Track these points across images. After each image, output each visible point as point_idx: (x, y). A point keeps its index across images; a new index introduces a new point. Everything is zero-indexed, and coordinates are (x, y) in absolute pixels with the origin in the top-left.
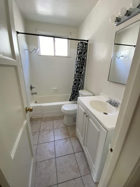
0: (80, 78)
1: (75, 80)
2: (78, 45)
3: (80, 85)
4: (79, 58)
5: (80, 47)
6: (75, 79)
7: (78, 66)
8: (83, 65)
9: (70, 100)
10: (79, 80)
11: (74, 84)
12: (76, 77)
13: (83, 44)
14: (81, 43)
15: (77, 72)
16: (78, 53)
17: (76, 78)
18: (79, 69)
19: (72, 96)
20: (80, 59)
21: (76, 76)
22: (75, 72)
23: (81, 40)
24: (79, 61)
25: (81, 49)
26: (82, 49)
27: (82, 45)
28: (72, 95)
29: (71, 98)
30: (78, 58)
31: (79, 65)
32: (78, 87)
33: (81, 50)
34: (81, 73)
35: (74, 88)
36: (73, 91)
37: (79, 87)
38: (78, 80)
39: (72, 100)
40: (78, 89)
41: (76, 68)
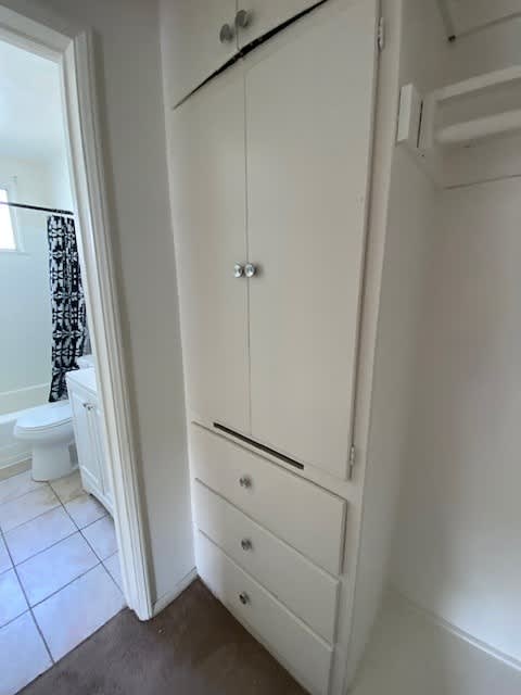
0: (73, 318)
1: (58, 328)
2: (49, 223)
3: (80, 340)
4: (58, 261)
5: (57, 230)
6: (58, 324)
7: (61, 285)
8: (77, 279)
9: (52, 400)
10: (75, 327)
11: (57, 341)
12: (58, 318)
13: (63, 223)
14: (57, 218)
15: (58, 302)
16: (53, 248)
17: (60, 321)
18: (67, 291)
19: (56, 383)
20: (61, 265)
21: (60, 315)
22: (54, 303)
23: (55, 211)
24: (61, 268)
25: (58, 236)
26: (63, 237)
27: (60, 225)
28: (54, 380)
29: (52, 391)
30: (54, 261)
31: (61, 281)
32: (75, 349)
33: (60, 239)
34: (75, 304)
35: (58, 353)
36: (57, 365)
37: (78, 347)
38: (70, 328)
39: (60, 396)
40: (74, 355)
41: (54, 289)
